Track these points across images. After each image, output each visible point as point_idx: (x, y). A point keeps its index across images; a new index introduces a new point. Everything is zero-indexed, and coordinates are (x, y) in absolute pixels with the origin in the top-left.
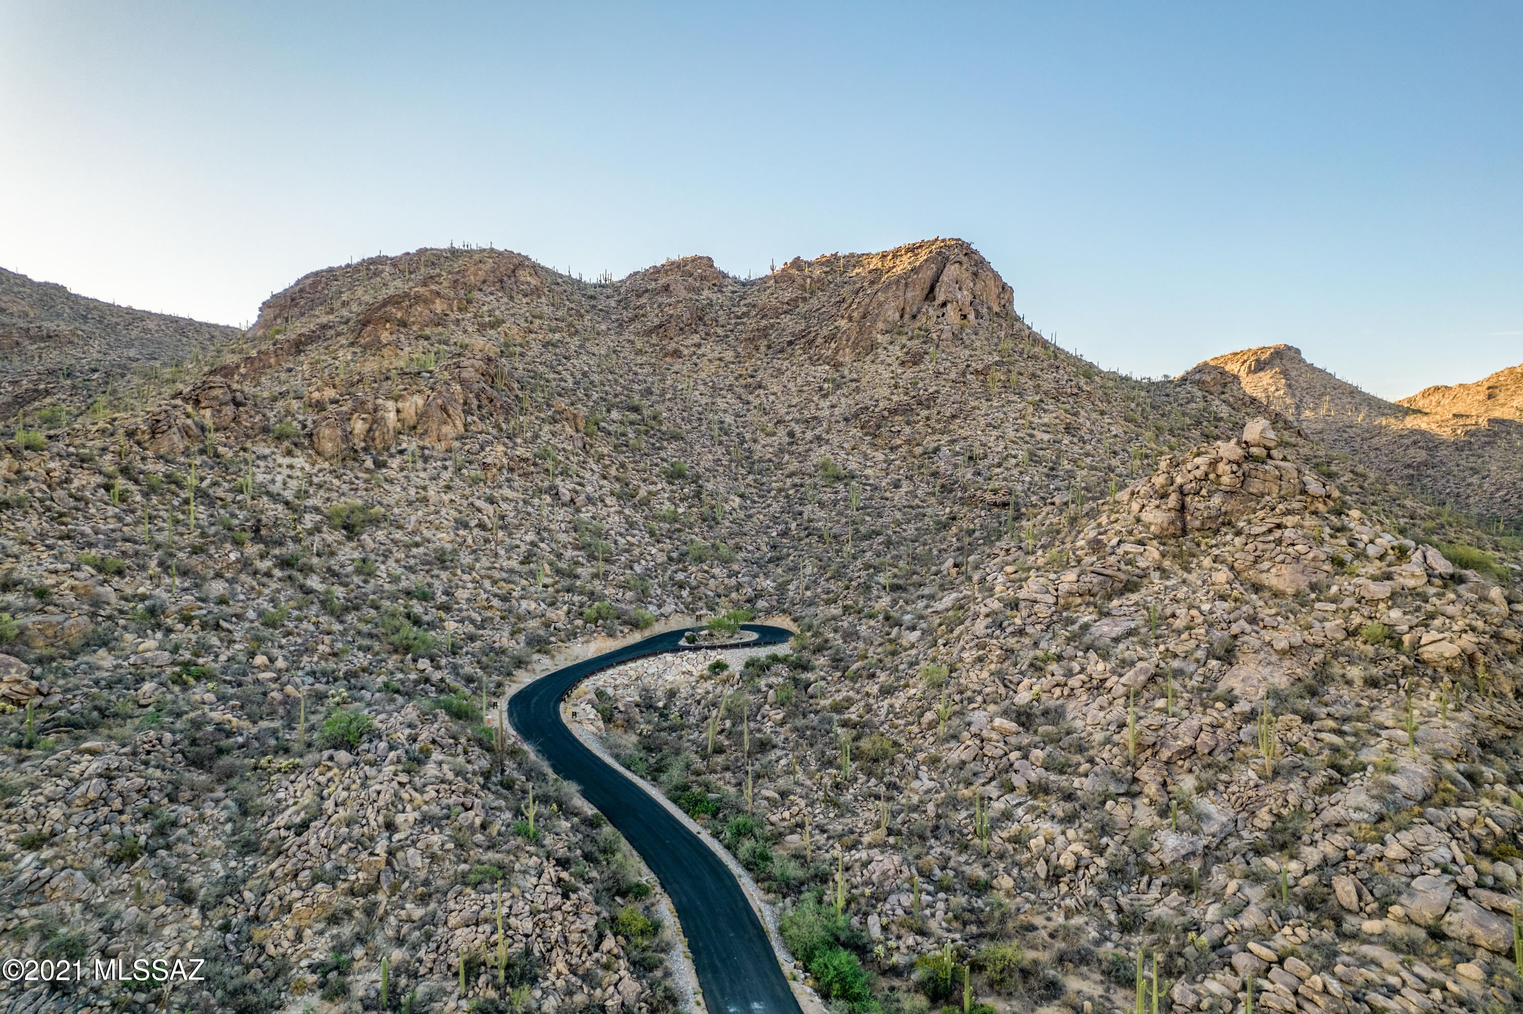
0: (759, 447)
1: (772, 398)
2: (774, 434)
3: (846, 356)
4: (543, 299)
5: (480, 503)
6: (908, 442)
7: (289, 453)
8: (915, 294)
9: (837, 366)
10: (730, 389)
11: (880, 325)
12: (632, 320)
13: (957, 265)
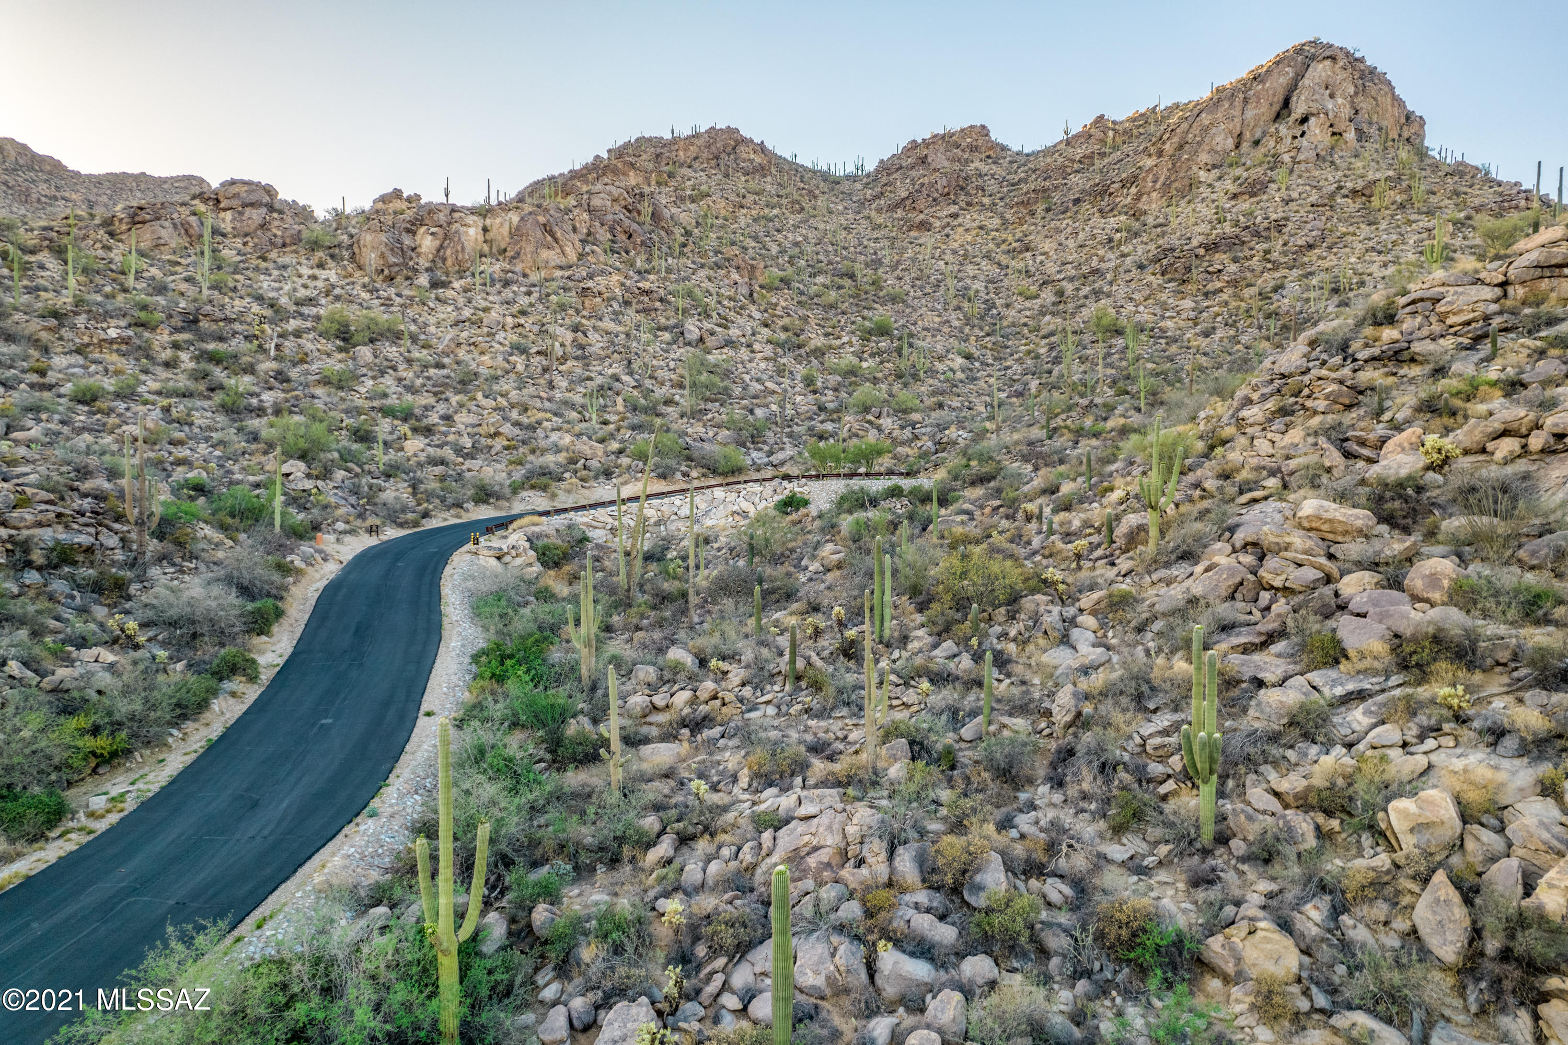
0: (1013, 313)
1: (1040, 258)
2: (1037, 296)
3: (1153, 204)
4: (769, 179)
5: (558, 330)
6: (1233, 283)
7: (321, 265)
8: (1260, 111)
9: (1137, 214)
10: (988, 256)
11: (1204, 157)
12: (876, 198)
13: (1328, 63)
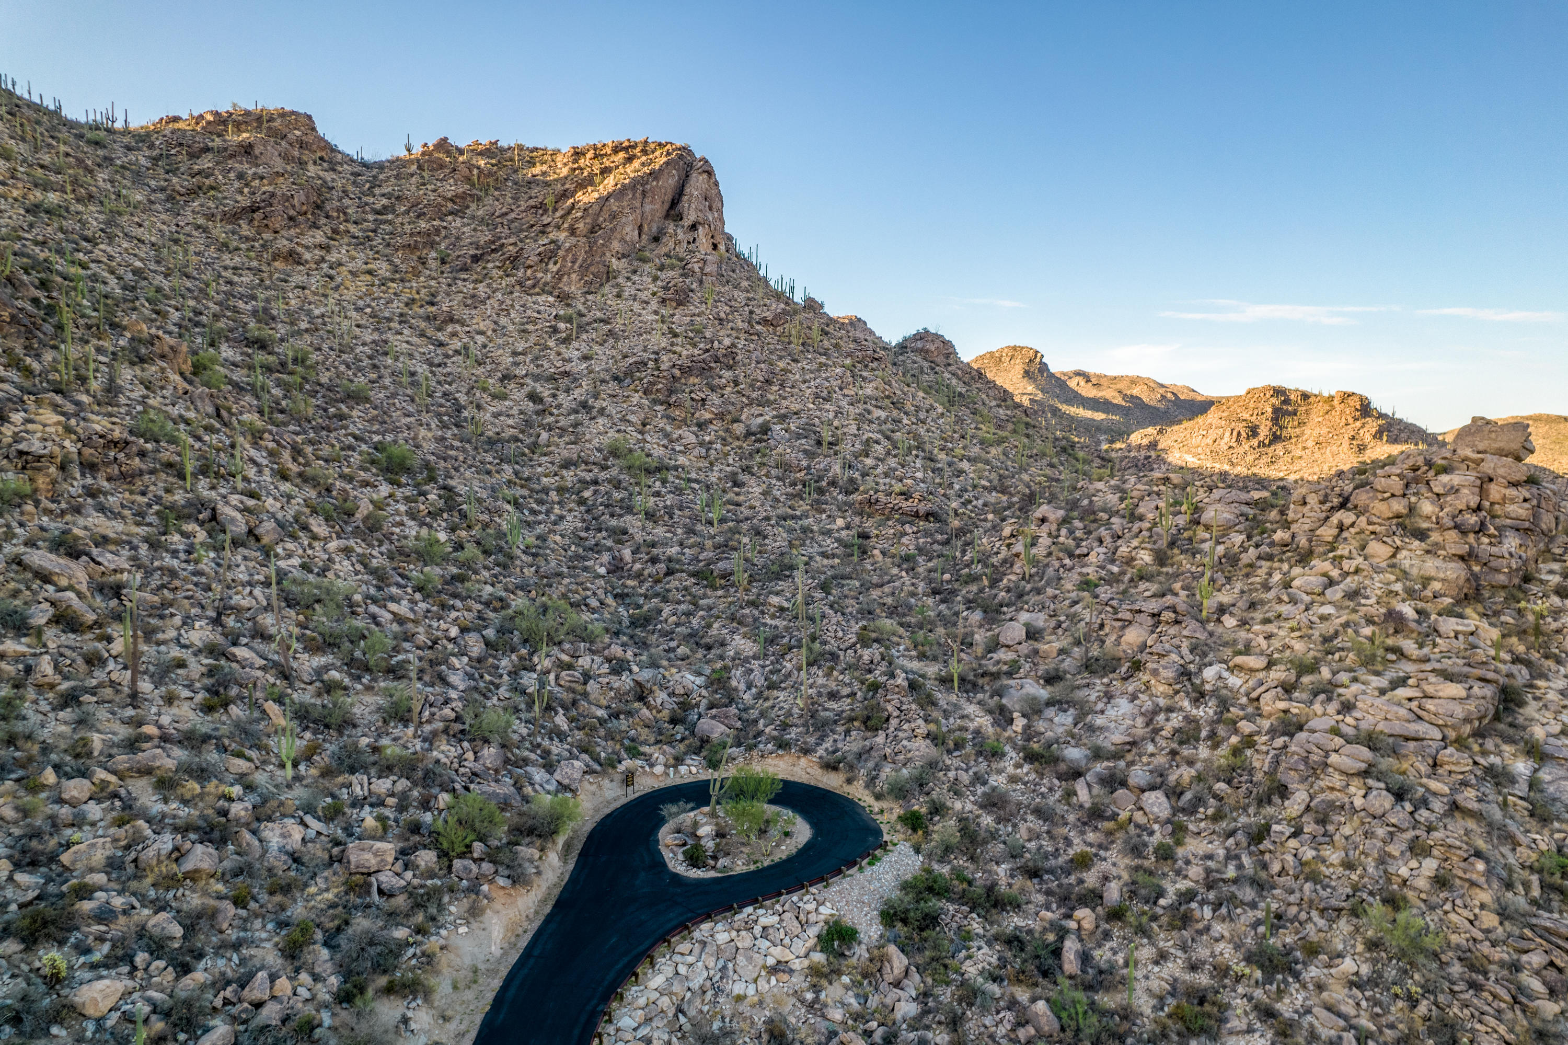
1: (480, 339)
2: (506, 396)
3: (573, 285)
5: (41, 558)
6: (721, 416)
8: (655, 207)
9: (564, 298)
10: (403, 320)
12: (193, 192)
13: (705, 176)
